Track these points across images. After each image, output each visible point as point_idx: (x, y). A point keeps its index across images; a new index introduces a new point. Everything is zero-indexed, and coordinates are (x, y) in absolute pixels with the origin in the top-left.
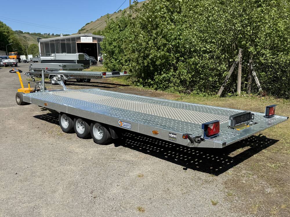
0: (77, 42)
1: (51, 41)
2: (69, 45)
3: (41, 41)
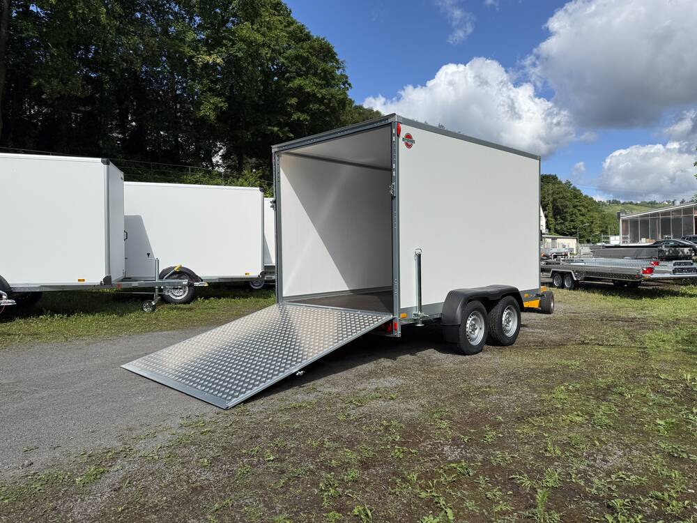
0: (694, 215)
1: (641, 217)
2: (677, 221)
3: (623, 217)
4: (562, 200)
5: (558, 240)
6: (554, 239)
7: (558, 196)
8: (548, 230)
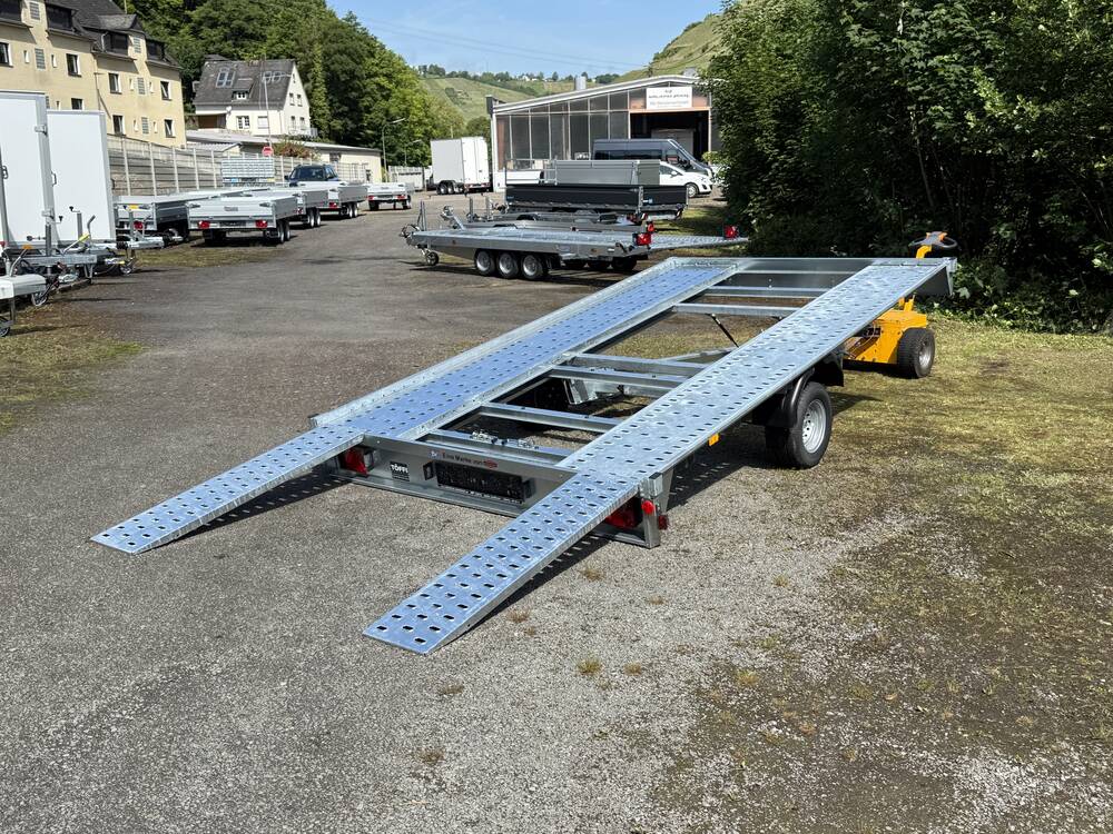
0: (631, 111)
1: (534, 110)
2: (600, 121)
3: (500, 109)
4: (344, 58)
5: (346, 159)
6: (335, 155)
7: (334, 45)
8: (315, 130)
